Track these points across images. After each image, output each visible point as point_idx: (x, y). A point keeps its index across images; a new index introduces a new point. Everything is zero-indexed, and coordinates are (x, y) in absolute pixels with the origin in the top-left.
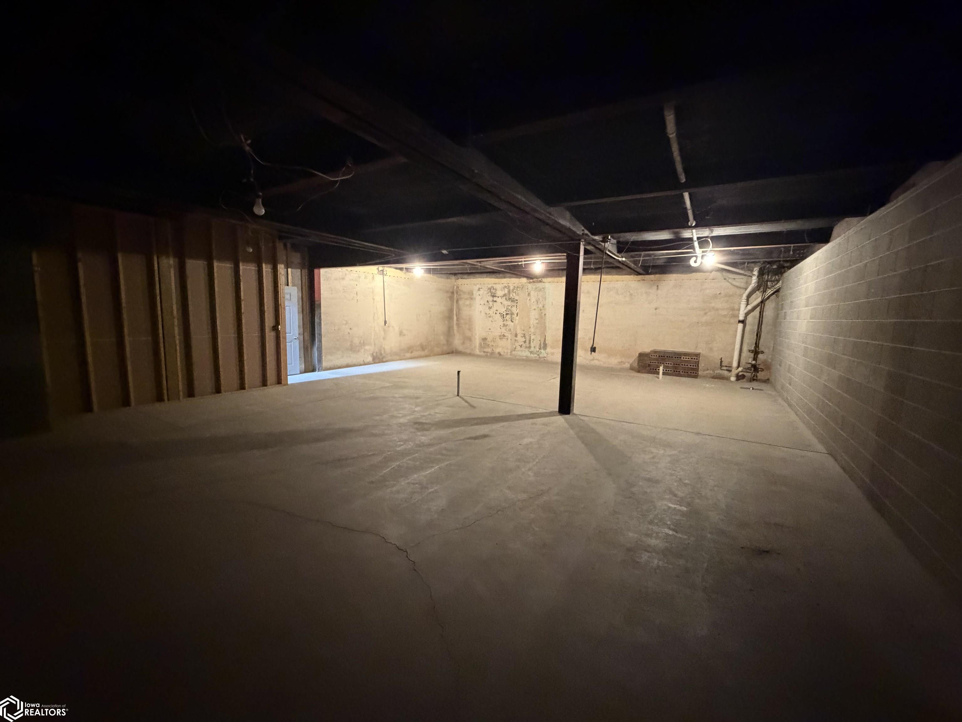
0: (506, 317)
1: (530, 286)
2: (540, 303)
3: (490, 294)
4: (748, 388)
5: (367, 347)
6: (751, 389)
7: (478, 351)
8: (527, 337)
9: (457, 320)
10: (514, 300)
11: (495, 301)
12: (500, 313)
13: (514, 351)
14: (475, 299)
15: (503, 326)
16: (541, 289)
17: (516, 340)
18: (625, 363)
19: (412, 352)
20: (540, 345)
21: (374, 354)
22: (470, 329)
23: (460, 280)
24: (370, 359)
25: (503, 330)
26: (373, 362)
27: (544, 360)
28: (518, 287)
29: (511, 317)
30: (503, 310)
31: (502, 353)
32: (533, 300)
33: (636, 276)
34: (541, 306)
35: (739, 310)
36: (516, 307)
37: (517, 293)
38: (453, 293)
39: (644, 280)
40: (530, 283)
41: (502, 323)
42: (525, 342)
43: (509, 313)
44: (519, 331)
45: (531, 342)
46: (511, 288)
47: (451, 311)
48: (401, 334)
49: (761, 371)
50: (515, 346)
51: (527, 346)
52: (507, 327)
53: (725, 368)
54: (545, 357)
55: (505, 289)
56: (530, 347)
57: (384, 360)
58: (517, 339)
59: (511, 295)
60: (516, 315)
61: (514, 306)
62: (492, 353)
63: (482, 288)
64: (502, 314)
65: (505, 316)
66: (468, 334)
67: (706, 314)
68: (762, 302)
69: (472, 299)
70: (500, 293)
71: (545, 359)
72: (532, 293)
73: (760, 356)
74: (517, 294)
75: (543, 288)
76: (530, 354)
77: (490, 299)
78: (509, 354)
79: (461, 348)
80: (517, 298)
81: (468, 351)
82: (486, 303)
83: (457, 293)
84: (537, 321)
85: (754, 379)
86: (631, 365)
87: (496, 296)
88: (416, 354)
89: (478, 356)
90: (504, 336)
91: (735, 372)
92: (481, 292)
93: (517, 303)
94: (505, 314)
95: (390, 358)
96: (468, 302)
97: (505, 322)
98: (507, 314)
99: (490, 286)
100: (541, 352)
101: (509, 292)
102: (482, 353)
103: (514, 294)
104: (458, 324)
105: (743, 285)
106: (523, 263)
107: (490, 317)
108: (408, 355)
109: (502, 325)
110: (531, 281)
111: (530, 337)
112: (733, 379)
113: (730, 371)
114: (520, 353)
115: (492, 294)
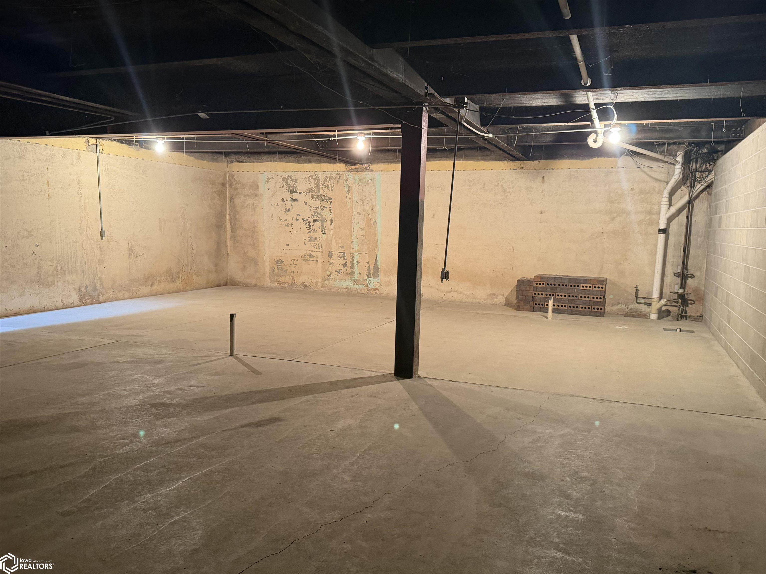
0: (314, 225)
1: (350, 176)
2: (367, 203)
3: (286, 188)
4: (672, 330)
5: (68, 278)
6: (678, 330)
7: (269, 281)
8: (348, 257)
9: (233, 230)
10: (326, 198)
11: (296, 200)
12: (303, 219)
13: (328, 279)
14: (262, 195)
15: (310, 241)
16: (368, 181)
17: (330, 263)
18: (498, 296)
19: (152, 285)
20: (369, 269)
21: (83, 289)
22: (254, 246)
23: (235, 164)
24: (75, 297)
25: (309, 246)
26: (80, 303)
27: (376, 293)
28: (331, 177)
29: (322, 225)
30: (308, 215)
31: (308, 285)
32: (356, 198)
33: (511, 162)
34: (368, 208)
35: (659, 213)
36: (328, 209)
37: (330, 186)
38: (223, 184)
39: (522, 168)
40: (351, 171)
41: (307, 236)
42: (345, 265)
43: (317, 219)
44: (335, 248)
45: (355, 265)
46: (321, 179)
47: (221, 215)
48: (131, 252)
49: (691, 304)
50: (328, 273)
51: (347, 271)
52: (316, 242)
53: (642, 301)
54: (377, 289)
55: (312, 180)
56: (353, 273)
57: (101, 299)
58: (331, 261)
59: (321, 191)
60: (329, 222)
61: (326, 208)
62: (292, 284)
63: (272, 178)
64: (307, 220)
65: (311, 224)
66: (251, 253)
67: (613, 219)
68: (690, 202)
69: (256, 195)
70: (302, 187)
71: (377, 291)
72: (355, 188)
73: (690, 281)
74: (330, 188)
75: (371, 180)
76: (354, 285)
77: (288, 196)
78: (320, 284)
79: (239, 276)
80: (330, 195)
81: (253, 282)
82: (280, 203)
83: (231, 185)
84: (363, 232)
85: (682, 316)
86: (506, 299)
87: (295, 192)
88: (157, 287)
89: (269, 289)
90: (311, 255)
91: (656, 306)
92: (271, 185)
93: (331, 202)
94: (311, 220)
95: (111, 295)
96: (250, 201)
97: (312, 234)
98: (314, 221)
99: (286, 175)
100: (370, 280)
101: (317, 185)
102: (275, 285)
103: (326, 189)
104: (234, 238)
105: (662, 177)
106: (337, 138)
107: (287, 225)
108: (145, 290)
109: (308, 239)
110: (353, 167)
111: (353, 257)
112: (654, 316)
113: (649, 305)
114: (337, 283)
115: (289, 187)
